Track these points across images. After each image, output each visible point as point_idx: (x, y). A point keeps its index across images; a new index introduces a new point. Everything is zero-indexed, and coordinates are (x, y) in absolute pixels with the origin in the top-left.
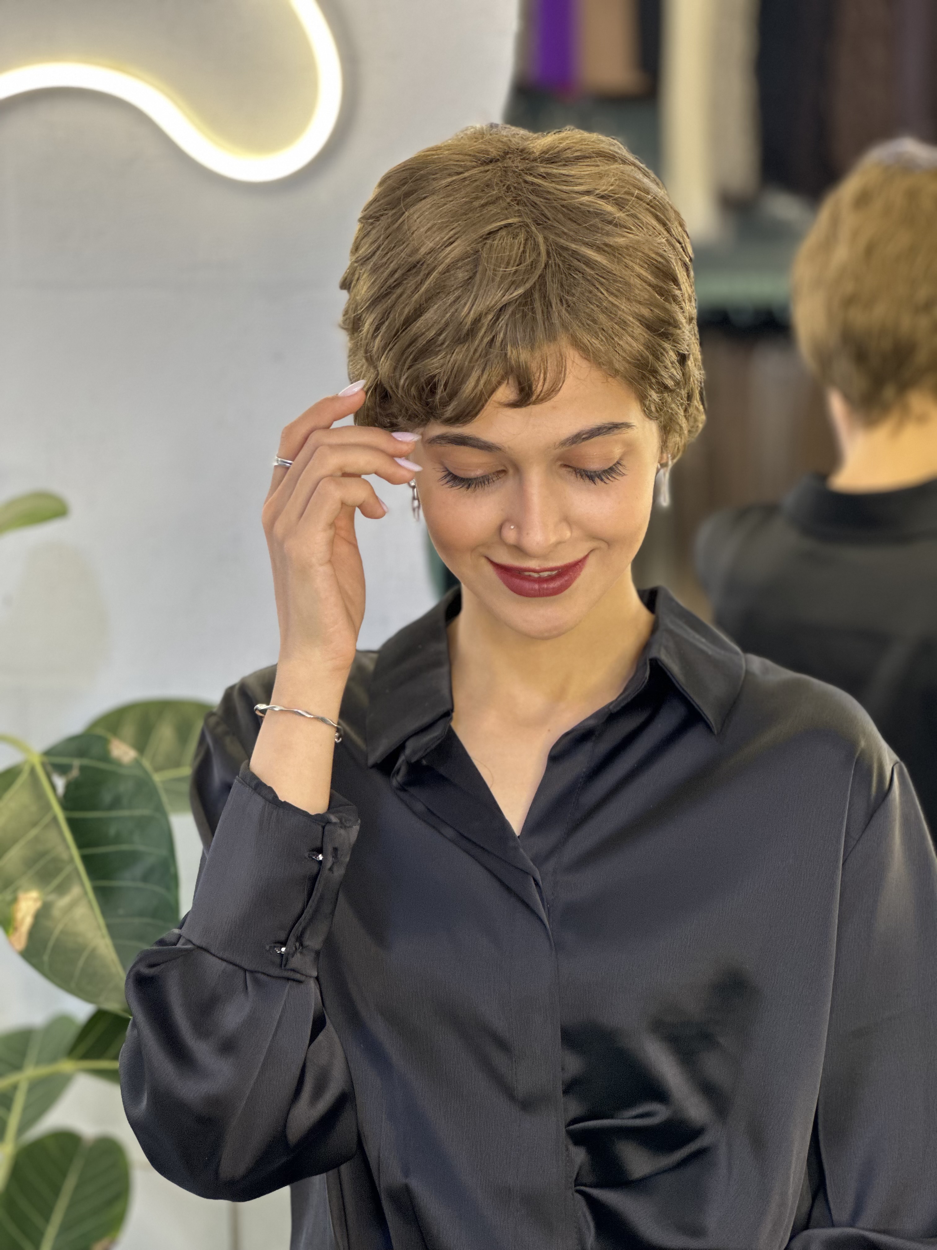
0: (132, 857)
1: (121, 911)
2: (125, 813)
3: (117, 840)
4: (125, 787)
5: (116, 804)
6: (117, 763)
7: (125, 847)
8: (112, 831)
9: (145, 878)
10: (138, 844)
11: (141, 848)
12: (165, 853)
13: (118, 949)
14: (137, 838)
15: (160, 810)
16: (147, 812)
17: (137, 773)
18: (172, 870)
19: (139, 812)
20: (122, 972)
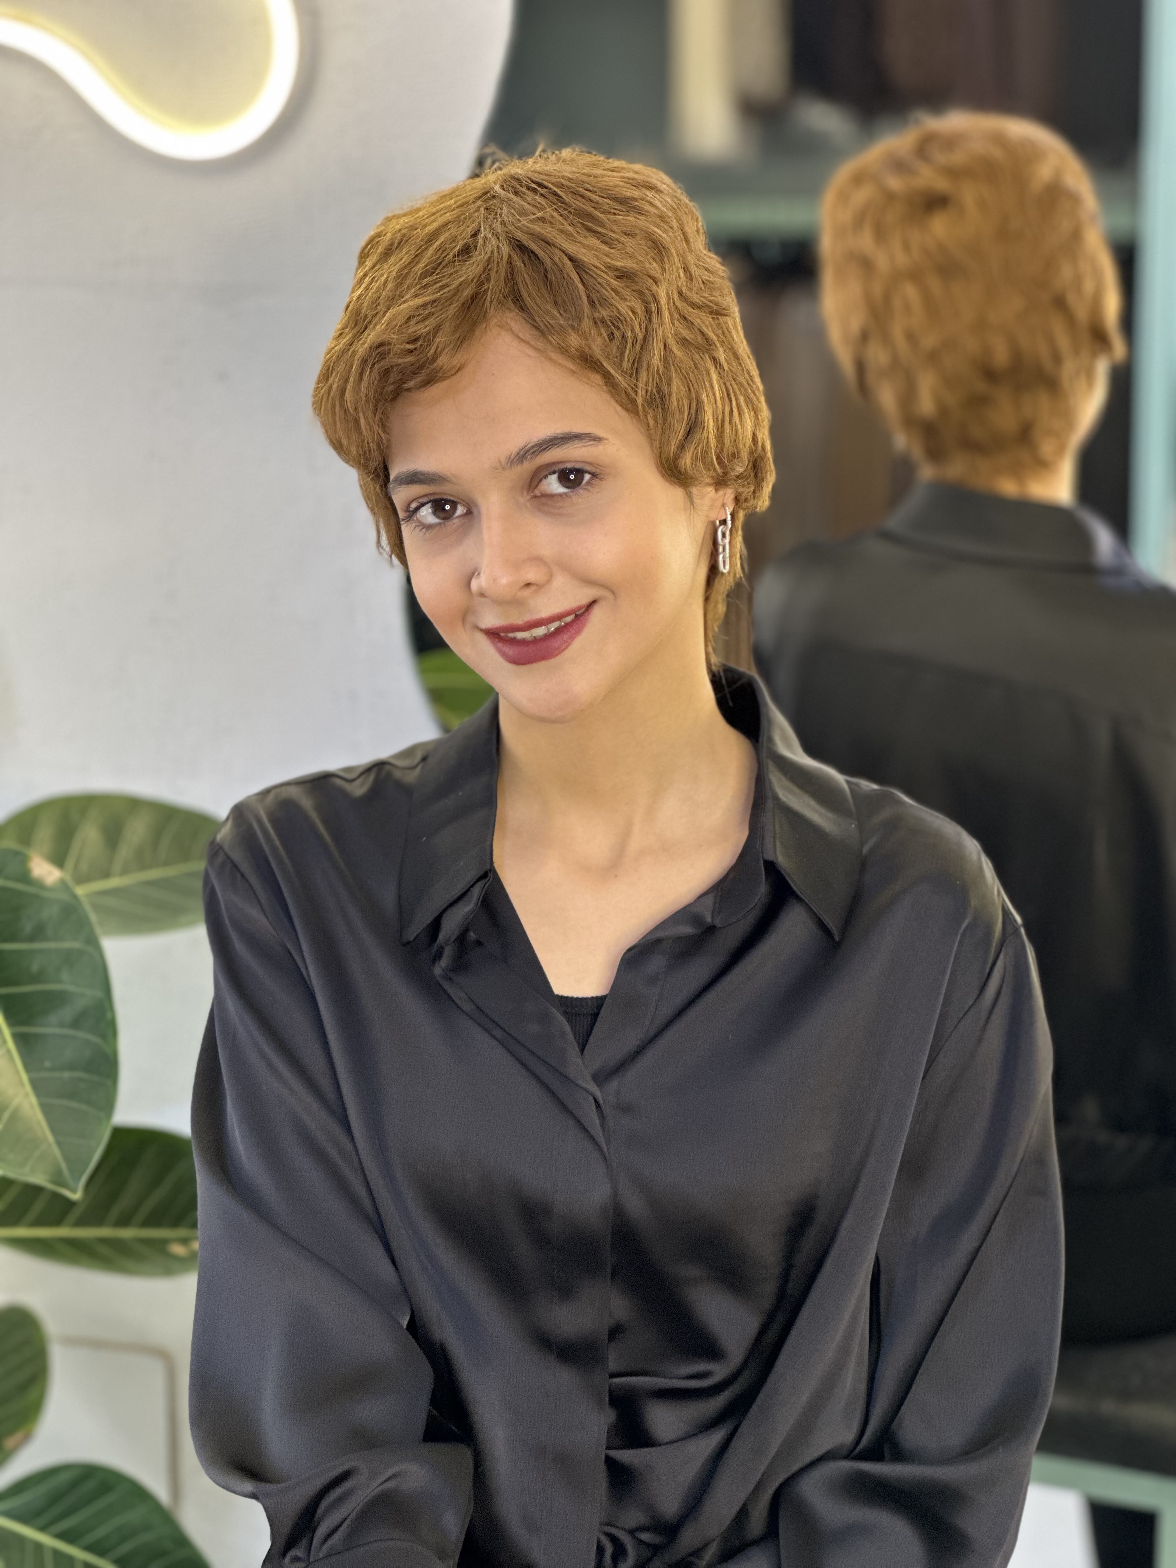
0: (58, 999)
1: (47, 1064)
2: (52, 945)
3: (41, 977)
4: (49, 914)
5: (38, 934)
6: (39, 884)
7: (50, 987)
8: (35, 968)
9: (76, 1024)
10: (66, 983)
11: (70, 988)
12: (99, 994)
13: (46, 1109)
14: (65, 976)
15: (93, 942)
16: (76, 945)
17: (64, 897)
18: (109, 1015)
19: (67, 945)
20: (50, 1138)
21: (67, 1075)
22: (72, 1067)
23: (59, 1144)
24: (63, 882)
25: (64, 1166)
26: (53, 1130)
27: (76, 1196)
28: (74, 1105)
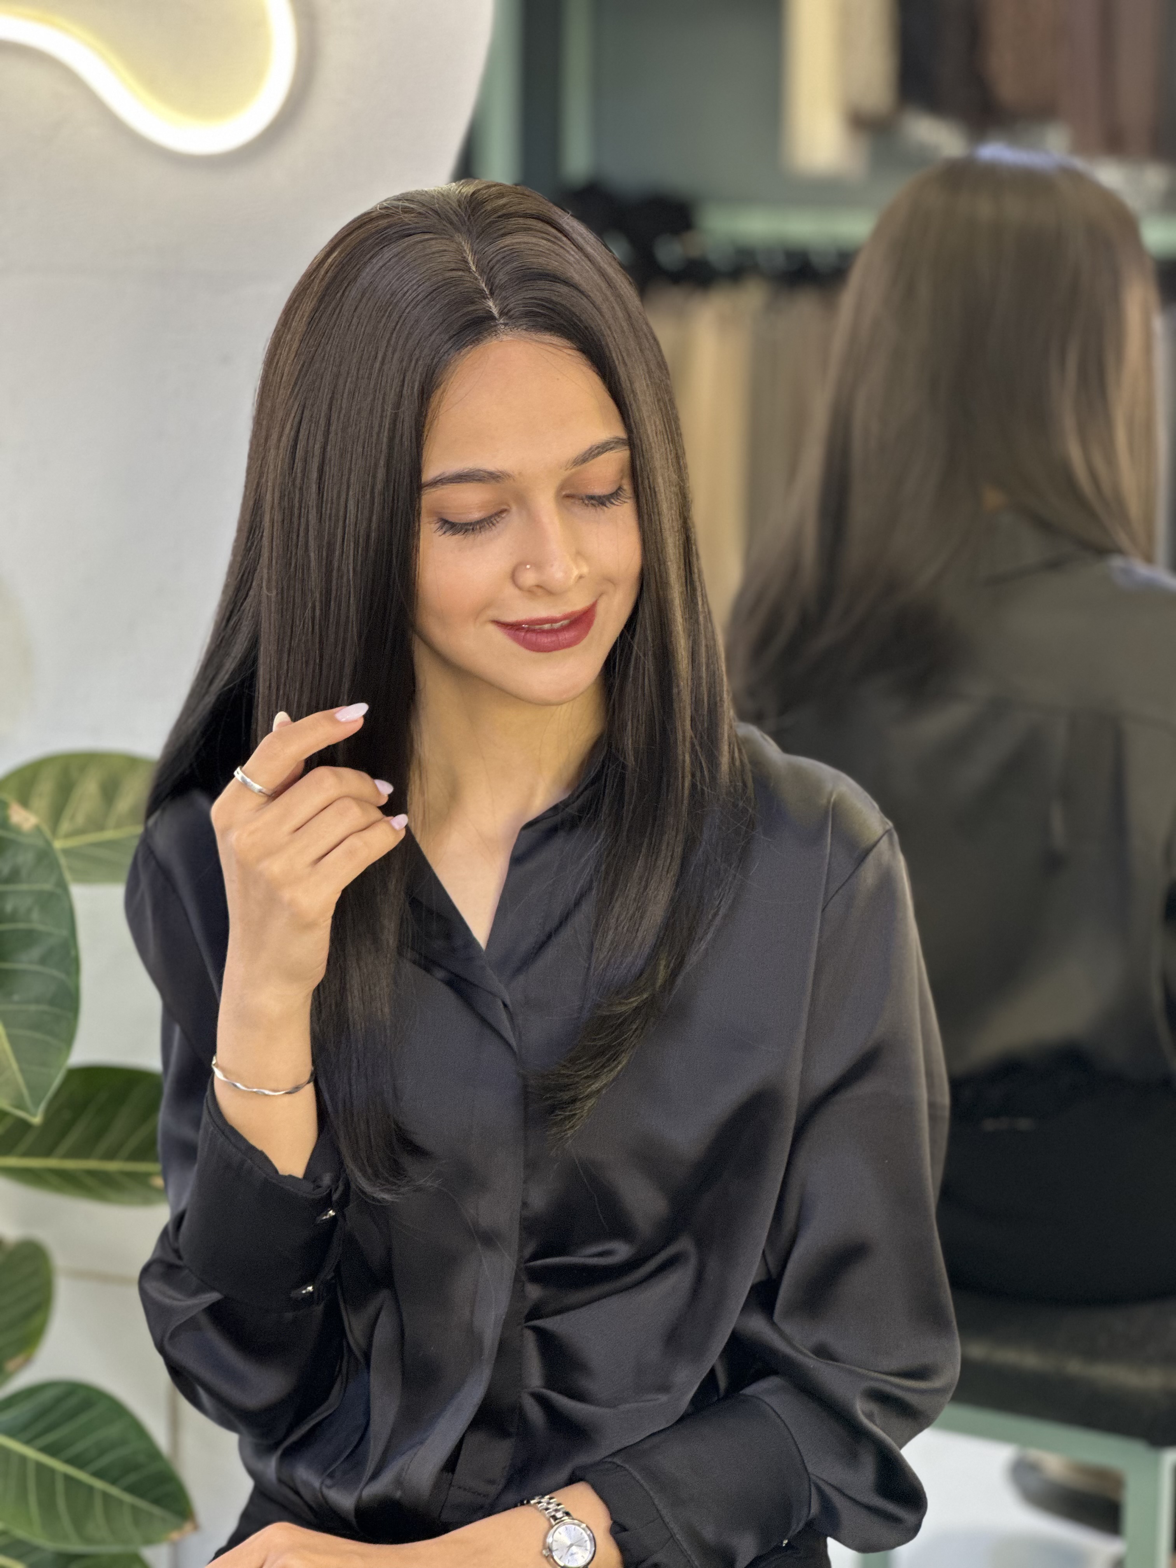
0: (30, 938)
1: (16, 997)
2: (23, 887)
3: (13, 917)
4: (25, 859)
5: (14, 876)
6: (17, 830)
7: (21, 926)
8: (9, 907)
9: (43, 961)
10: (37, 921)
11: (40, 927)
12: (65, 933)
13: (12, 1039)
14: (35, 915)
15: (63, 886)
16: (48, 886)
17: (40, 843)
18: (73, 953)
19: (37, 887)
20: (15, 1066)
21: (33, 1008)
22: (37, 1001)
23: (22, 1071)
24: (38, 829)
25: (25, 1091)
26: (18, 1060)
27: (37, 1119)
28: (38, 1036)
